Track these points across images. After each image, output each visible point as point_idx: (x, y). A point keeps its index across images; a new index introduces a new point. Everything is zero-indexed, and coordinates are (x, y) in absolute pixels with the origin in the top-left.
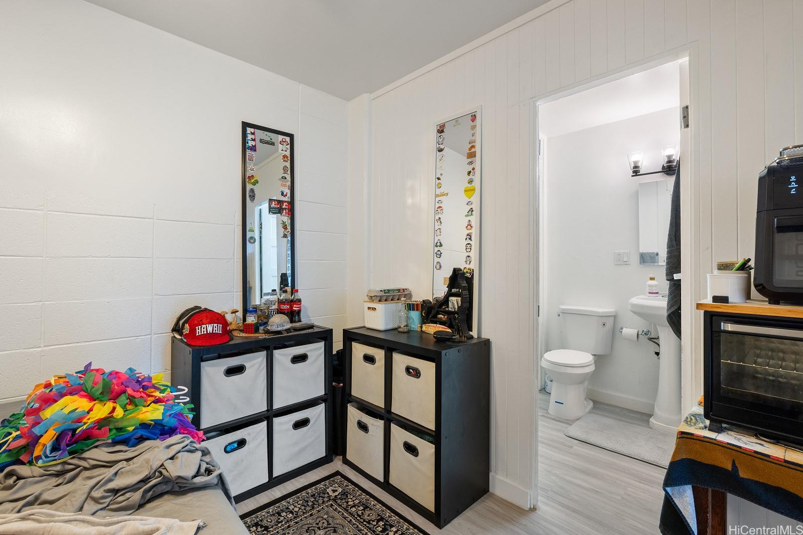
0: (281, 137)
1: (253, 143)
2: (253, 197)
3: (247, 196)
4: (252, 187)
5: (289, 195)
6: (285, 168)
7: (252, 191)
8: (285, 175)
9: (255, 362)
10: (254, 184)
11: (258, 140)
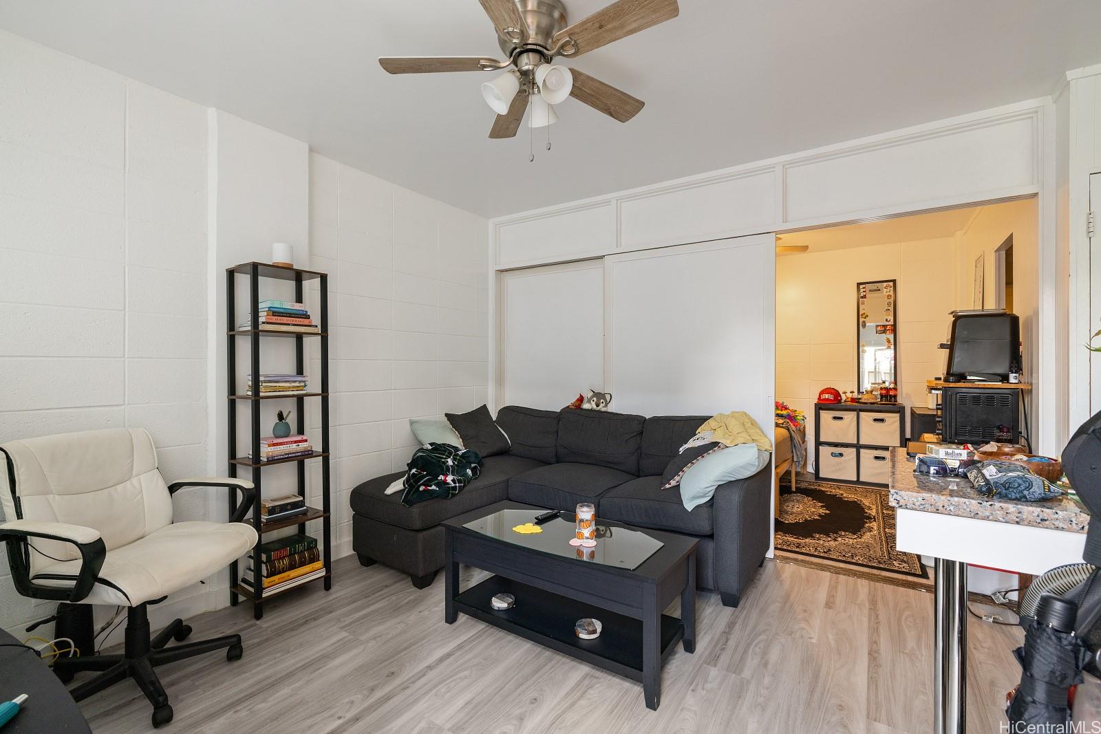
0: (885, 284)
1: (864, 294)
2: (864, 326)
3: (860, 325)
4: (864, 319)
5: (892, 320)
6: (889, 304)
7: (864, 322)
8: (889, 308)
9: (850, 417)
10: (865, 318)
11: (868, 291)
